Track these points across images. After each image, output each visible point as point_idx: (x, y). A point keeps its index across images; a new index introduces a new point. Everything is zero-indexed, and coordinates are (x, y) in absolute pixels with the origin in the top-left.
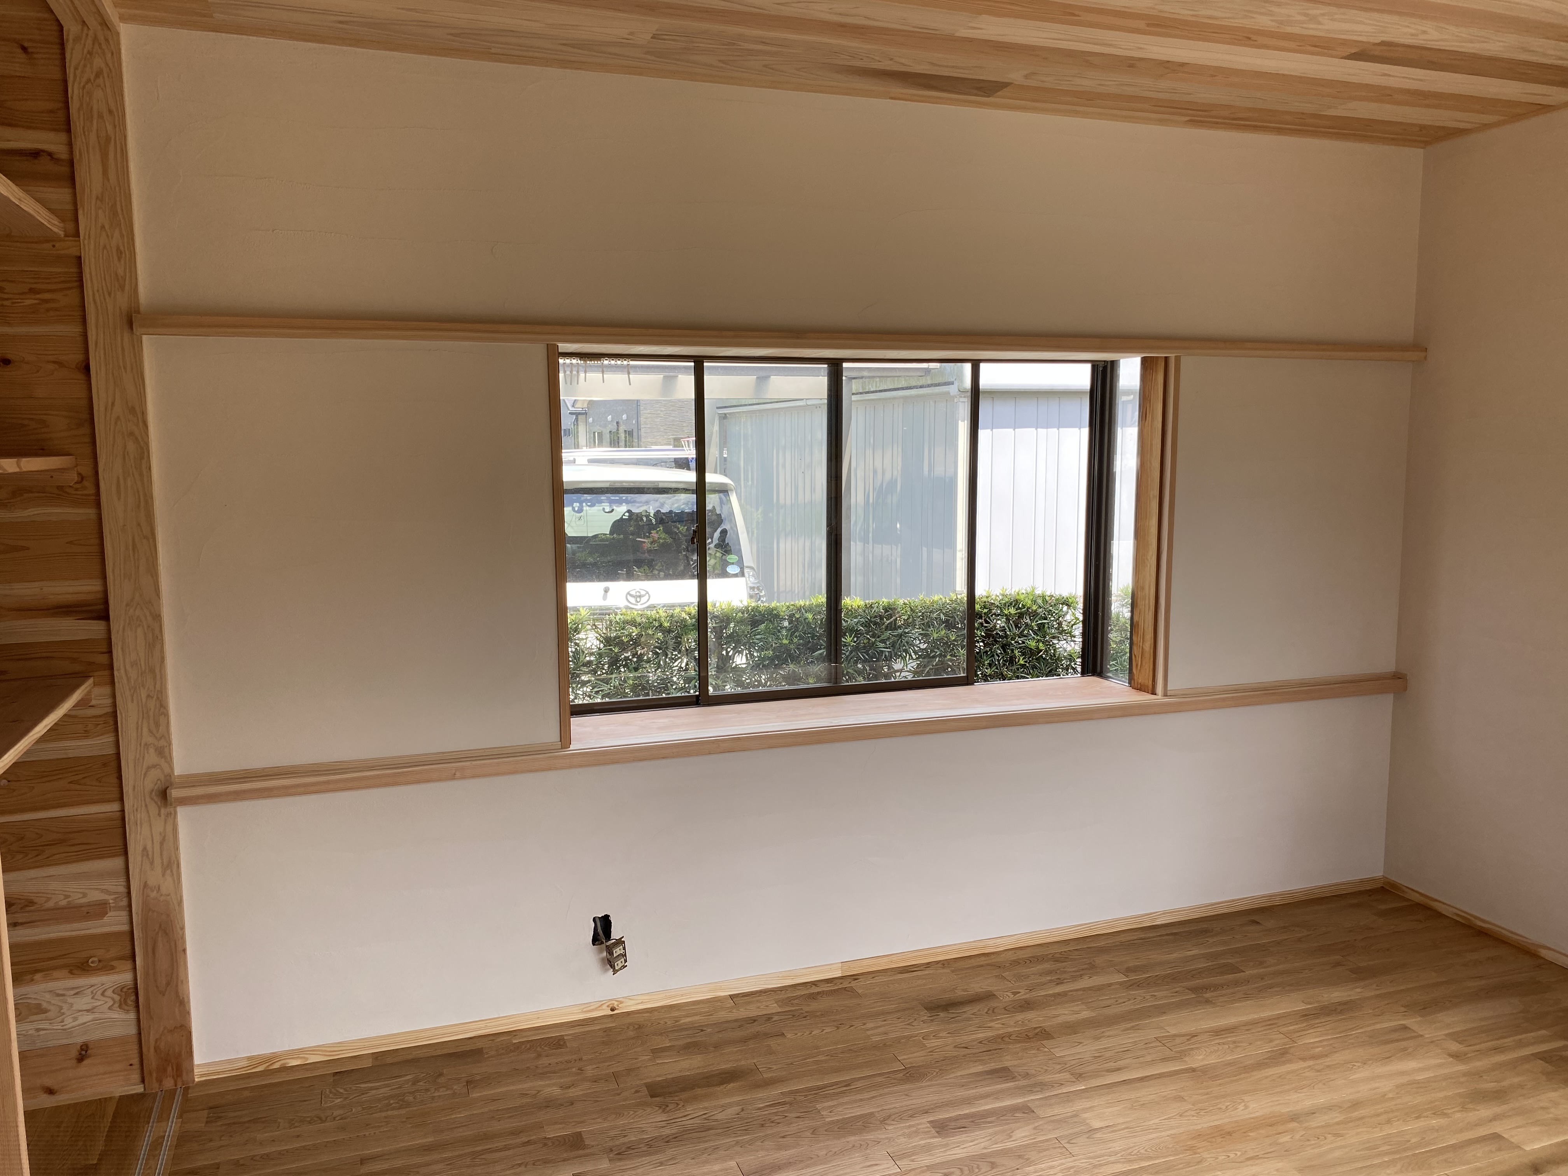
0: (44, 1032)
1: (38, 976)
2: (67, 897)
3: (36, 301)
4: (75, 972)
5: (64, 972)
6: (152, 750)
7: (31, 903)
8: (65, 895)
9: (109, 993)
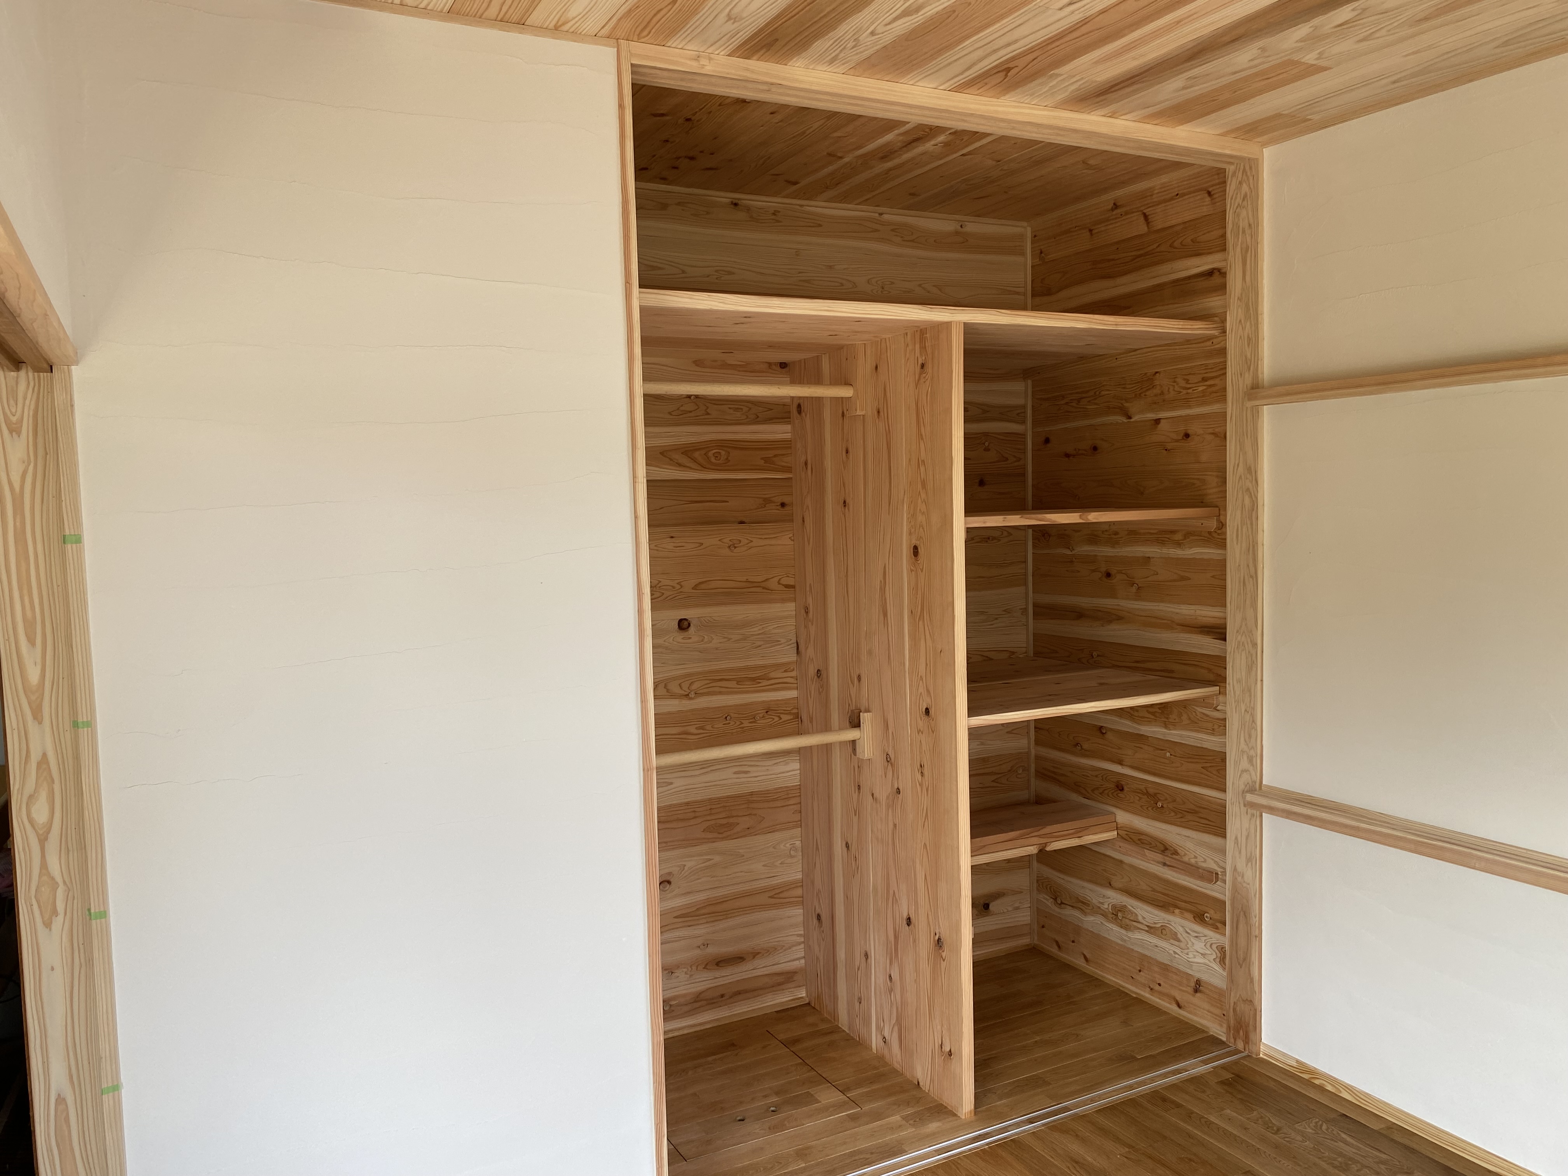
0: (1179, 957)
1: (1177, 911)
2: (1196, 857)
3: (1205, 387)
4: (1197, 919)
5: (1190, 916)
6: (1245, 757)
7: (1176, 853)
8: (1195, 856)
9: (1214, 947)
